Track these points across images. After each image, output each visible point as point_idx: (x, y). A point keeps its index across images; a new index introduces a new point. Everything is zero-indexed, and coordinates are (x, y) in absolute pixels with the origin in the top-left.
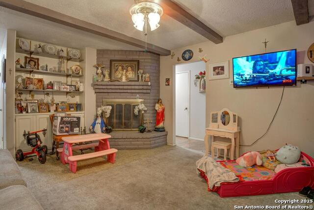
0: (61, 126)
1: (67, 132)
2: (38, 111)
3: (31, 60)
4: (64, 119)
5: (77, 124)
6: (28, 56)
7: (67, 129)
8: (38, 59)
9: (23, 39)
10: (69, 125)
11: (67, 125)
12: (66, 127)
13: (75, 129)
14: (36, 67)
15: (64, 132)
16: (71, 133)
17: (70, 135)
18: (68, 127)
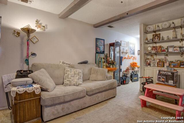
0: (159, 76)
1: (162, 81)
2: (156, 66)
3: (156, 35)
4: (161, 72)
5: (171, 77)
6: (154, 34)
7: (163, 80)
8: (160, 34)
9: (149, 26)
10: (165, 77)
11: (163, 77)
12: (162, 78)
13: (169, 81)
14: (158, 39)
15: (160, 81)
16: (166, 83)
17: (165, 85)
18: (164, 78)
